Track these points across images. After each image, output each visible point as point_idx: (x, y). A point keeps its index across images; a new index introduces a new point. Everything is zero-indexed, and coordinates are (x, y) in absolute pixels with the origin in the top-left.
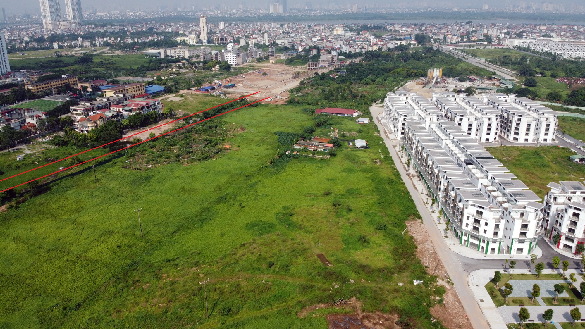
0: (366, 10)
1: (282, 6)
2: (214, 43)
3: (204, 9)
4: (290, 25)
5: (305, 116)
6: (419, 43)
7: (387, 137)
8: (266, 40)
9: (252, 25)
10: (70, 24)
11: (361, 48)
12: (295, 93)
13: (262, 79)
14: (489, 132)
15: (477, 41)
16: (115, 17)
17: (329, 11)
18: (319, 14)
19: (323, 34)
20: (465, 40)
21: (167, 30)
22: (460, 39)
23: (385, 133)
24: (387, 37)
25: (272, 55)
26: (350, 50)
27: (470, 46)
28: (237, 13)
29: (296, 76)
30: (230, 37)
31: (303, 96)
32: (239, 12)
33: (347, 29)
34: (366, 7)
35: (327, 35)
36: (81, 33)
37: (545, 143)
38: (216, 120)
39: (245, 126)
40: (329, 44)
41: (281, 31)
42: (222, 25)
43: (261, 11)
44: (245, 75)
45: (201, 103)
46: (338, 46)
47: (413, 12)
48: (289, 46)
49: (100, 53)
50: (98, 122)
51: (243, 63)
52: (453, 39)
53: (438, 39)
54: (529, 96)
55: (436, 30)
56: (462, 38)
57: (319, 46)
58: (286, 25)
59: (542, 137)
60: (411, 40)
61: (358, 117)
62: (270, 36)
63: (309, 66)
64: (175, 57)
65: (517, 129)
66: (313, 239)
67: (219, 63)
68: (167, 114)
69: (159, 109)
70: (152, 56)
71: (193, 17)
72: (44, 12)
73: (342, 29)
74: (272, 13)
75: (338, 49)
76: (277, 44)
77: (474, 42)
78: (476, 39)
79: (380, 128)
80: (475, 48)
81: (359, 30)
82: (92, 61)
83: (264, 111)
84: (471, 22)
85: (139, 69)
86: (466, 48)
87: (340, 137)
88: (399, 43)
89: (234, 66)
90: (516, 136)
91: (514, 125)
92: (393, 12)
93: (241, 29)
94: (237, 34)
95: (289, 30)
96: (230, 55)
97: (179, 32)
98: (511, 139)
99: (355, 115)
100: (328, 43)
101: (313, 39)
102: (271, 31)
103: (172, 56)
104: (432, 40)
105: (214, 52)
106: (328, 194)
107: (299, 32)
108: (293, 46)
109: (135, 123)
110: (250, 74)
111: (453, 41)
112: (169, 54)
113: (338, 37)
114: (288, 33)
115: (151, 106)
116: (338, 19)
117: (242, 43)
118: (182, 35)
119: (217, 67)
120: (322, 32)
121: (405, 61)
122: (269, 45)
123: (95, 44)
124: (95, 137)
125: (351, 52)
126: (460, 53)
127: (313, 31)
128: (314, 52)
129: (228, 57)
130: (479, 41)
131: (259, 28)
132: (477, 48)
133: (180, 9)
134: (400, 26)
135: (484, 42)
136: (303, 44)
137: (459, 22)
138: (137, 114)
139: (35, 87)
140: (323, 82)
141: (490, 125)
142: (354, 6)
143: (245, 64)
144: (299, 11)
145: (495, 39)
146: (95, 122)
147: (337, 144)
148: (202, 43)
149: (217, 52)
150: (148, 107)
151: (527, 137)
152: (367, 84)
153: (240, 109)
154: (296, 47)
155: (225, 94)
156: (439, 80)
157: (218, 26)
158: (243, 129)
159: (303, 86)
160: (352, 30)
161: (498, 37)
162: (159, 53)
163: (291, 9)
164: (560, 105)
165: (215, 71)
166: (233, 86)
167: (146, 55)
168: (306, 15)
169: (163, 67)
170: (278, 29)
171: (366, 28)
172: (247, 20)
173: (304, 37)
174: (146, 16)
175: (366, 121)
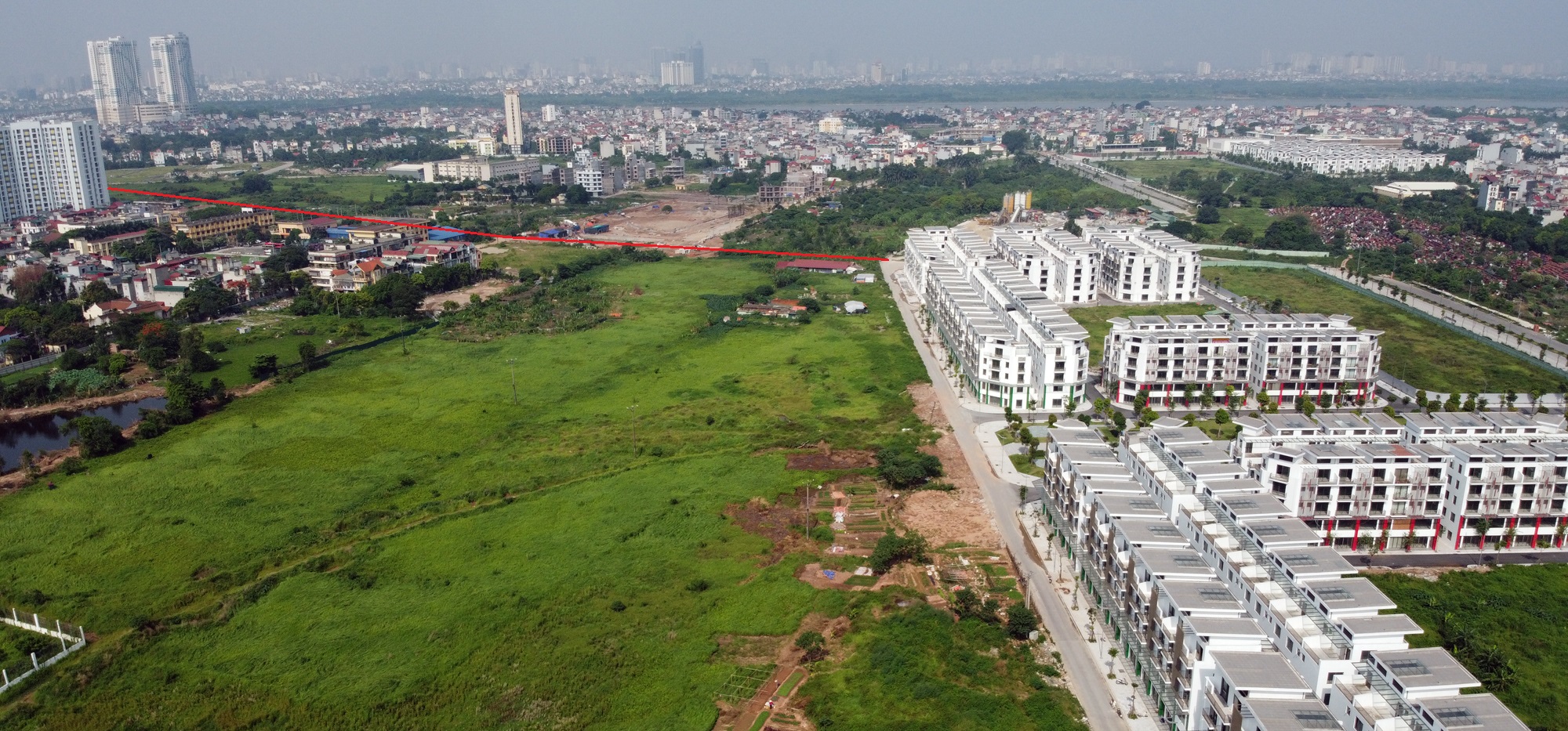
0: (905, 78)
1: (691, 69)
2: (538, 152)
3: (489, 75)
4: (717, 112)
5: (755, 274)
6: (1011, 150)
7: (905, 300)
8: (662, 147)
9: (621, 112)
10: (166, 110)
11: (877, 161)
12: (735, 240)
13: (663, 219)
14: (1077, 284)
15: (1143, 145)
16: (261, 95)
17: (811, 81)
18: (785, 89)
19: (794, 133)
20: (1117, 142)
21: (416, 124)
22: (1105, 140)
23: (902, 295)
24: (940, 138)
25: (680, 175)
26: (853, 164)
27: (1123, 155)
28: (577, 85)
29: (735, 212)
30: (575, 139)
31: (751, 243)
32: (582, 82)
33: (850, 121)
34: (904, 71)
35: (804, 135)
36: (202, 132)
37: (1179, 301)
38: (584, 279)
39: (643, 288)
40: (805, 152)
41: (694, 125)
42: (549, 112)
43: (638, 80)
44: (627, 212)
45: (545, 257)
46: (827, 157)
47: (1023, 82)
48: (717, 158)
49: (278, 173)
50: (373, 275)
51: (615, 190)
52: (1089, 140)
53: (1057, 141)
54: (1189, 236)
55: (1058, 124)
56: (1110, 137)
57: (785, 156)
58: (705, 114)
59: (1173, 290)
60: (994, 144)
61: (856, 273)
62: (670, 136)
63: (763, 195)
64: (459, 179)
65: (1128, 278)
66: (770, 403)
67: (563, 189)
68: (488, 271)
69: (472, 261)
70: (403, 178)
71: (465, 95)
72: (100, 82)
73: (838, 120)
74: (668, 86)
75: (826, 162)
76: (688, 155)
77: (1136, 146)
78: (1141, 139)
79: (892, 286)
80: (1134, 158)
81: (879, 122)
82: (270, 189)
83: (677, 267)
84: (1148, 104)
85: (390, 202)
86: (1113, 158)
87: (819, 300)
88: (965, 150)
89: (595, 195)
90: (1127, 292)
91: (1123, 271)
92: (972, 83)
93: (596, 121)
94: (591, 133)
95: (715, 124)
96: (586, 172)
97: (445, 128)
98: (1120, 297)
99: (851, 270)
100: (805, 150)
101: (772, 143)
102: (672, 127)
103: (450, 178)
104: (1042, 144)
105: (548, 169)
106: (792, 362)
107: (737, 129)
108: (726, 156)
109: (436, 282)
110: (636, 210)
111: (1090, 145)
112: (443, 173)
113: (828, 139)
114: (712, 130)
115: (459, 253)
116: (835, 101)
117: (607, 150)
118: (455, 135)
119: (561, 198)
120: (794, 128)
121: (969, 185)
122: (669, 156)
123: (254, 154)
124: (372, 299)
125: (854, 168)
126: (1095, 169)
127: (772, 126)
128: (774, 168)
129: (583, 177)
130: (1149, 144)
131: (640, 120)
132: (1138, 159)
133: (423, 76)
134: (977, 115)
135: (1160, 146)
136: (748, 152)
137: (1119, 104)
138: (437, 266)
139: (195, 230)
140: (791, 221)
141: (1078, 271)
142: (874, 68)
143: (621, 192)
144: (738, 80)
145: (1184, 139)
146: (368, 275)
147: (813, 307)
148: (508, 152)
149: (554, 167)
150: (454, 255)
151: (1145, 292)
152: (881, 224)
153: (626, 265)
154: (731, 159)
155: (592, 243)
156: (1024, 215)
157: (540, 115)
158: (638, 292)
159: (750, 229)
160: (861, 123)
161: (1194, 137)
162: (421, 171)
163: (715, 77)
164: (1242, 249)
165: (557, 204)
166: (604, 229)
167: (391, 177)
168: (753, 91)
169: (441, 198)
170: (686, 121)
171: (896, 120)
172: (608, 101)
173: (750, 138)
174: (343, 93)
175: (870, 278)
